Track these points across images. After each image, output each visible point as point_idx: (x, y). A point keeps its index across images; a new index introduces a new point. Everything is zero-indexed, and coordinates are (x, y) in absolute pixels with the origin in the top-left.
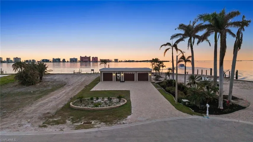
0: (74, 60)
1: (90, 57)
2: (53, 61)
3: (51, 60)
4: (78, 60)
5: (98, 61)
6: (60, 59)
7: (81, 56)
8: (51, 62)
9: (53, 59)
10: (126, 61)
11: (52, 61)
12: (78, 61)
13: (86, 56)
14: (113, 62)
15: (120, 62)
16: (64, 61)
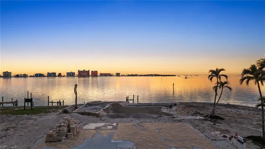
0: (71, 74)
1: (89, 70)
2: (47, 75)
3: (46, 74)
4: (75, 74)
5: (98, 75)
6: (55, 73)
7: (79, 70)
8: (45, 76)
9: (48, 73)
10: (129, 75)
12: (75, 76)
13: (84, 70)
14: (115, 76)
15: (122, 76)
16: (60, 75)
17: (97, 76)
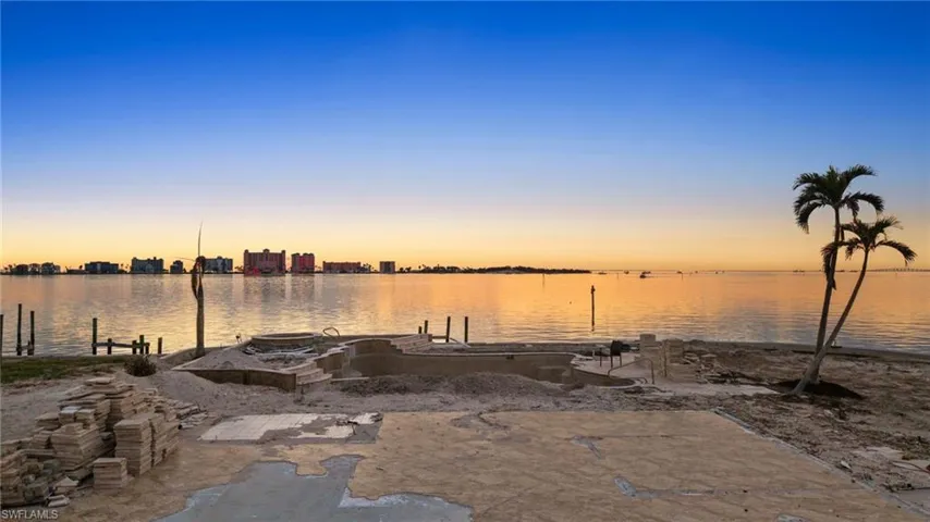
0: (220, 266)
1: (284, 252)
2: (132, 268)
3: (126, 264)
4: (234, 265)
5: (316, 269)
6: (161, 260)
7: (246, 251)
8: (122, 272)
9: (135, 261)
10: (427, 271)
11: (128, 270)
12: (234, 270)
13: (266, 250)
14: (376, 272)
15: (402, 271)
16: (177, 268)
17: (313, 272)
